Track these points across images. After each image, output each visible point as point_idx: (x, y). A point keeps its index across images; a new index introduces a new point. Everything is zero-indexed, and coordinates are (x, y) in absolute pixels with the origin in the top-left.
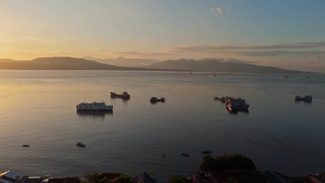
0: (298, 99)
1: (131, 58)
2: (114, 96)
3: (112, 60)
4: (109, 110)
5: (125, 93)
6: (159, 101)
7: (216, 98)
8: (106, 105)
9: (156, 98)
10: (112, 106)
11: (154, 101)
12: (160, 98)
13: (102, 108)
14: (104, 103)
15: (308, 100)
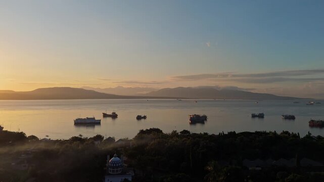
1: (129, 87)
2: (105, 115)
3: (110, 89)
4: (98, 123)
5: (114, 113)
8: (96, 119)
10: (100, 120)
12: (143, 116)
13: (93, 121)
14: (94, 118)
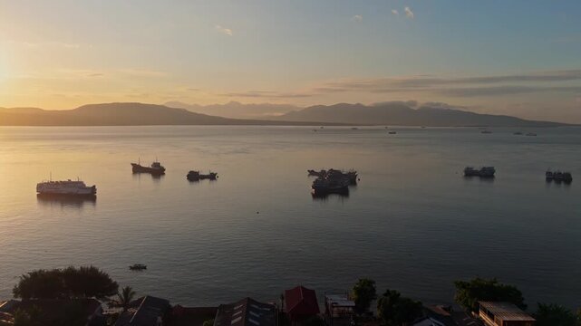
0: (470, 173)
6: (204, 177)
7: (313, 171)
9: (197, 173)
11: (194, 177)
15: (487, 174)
